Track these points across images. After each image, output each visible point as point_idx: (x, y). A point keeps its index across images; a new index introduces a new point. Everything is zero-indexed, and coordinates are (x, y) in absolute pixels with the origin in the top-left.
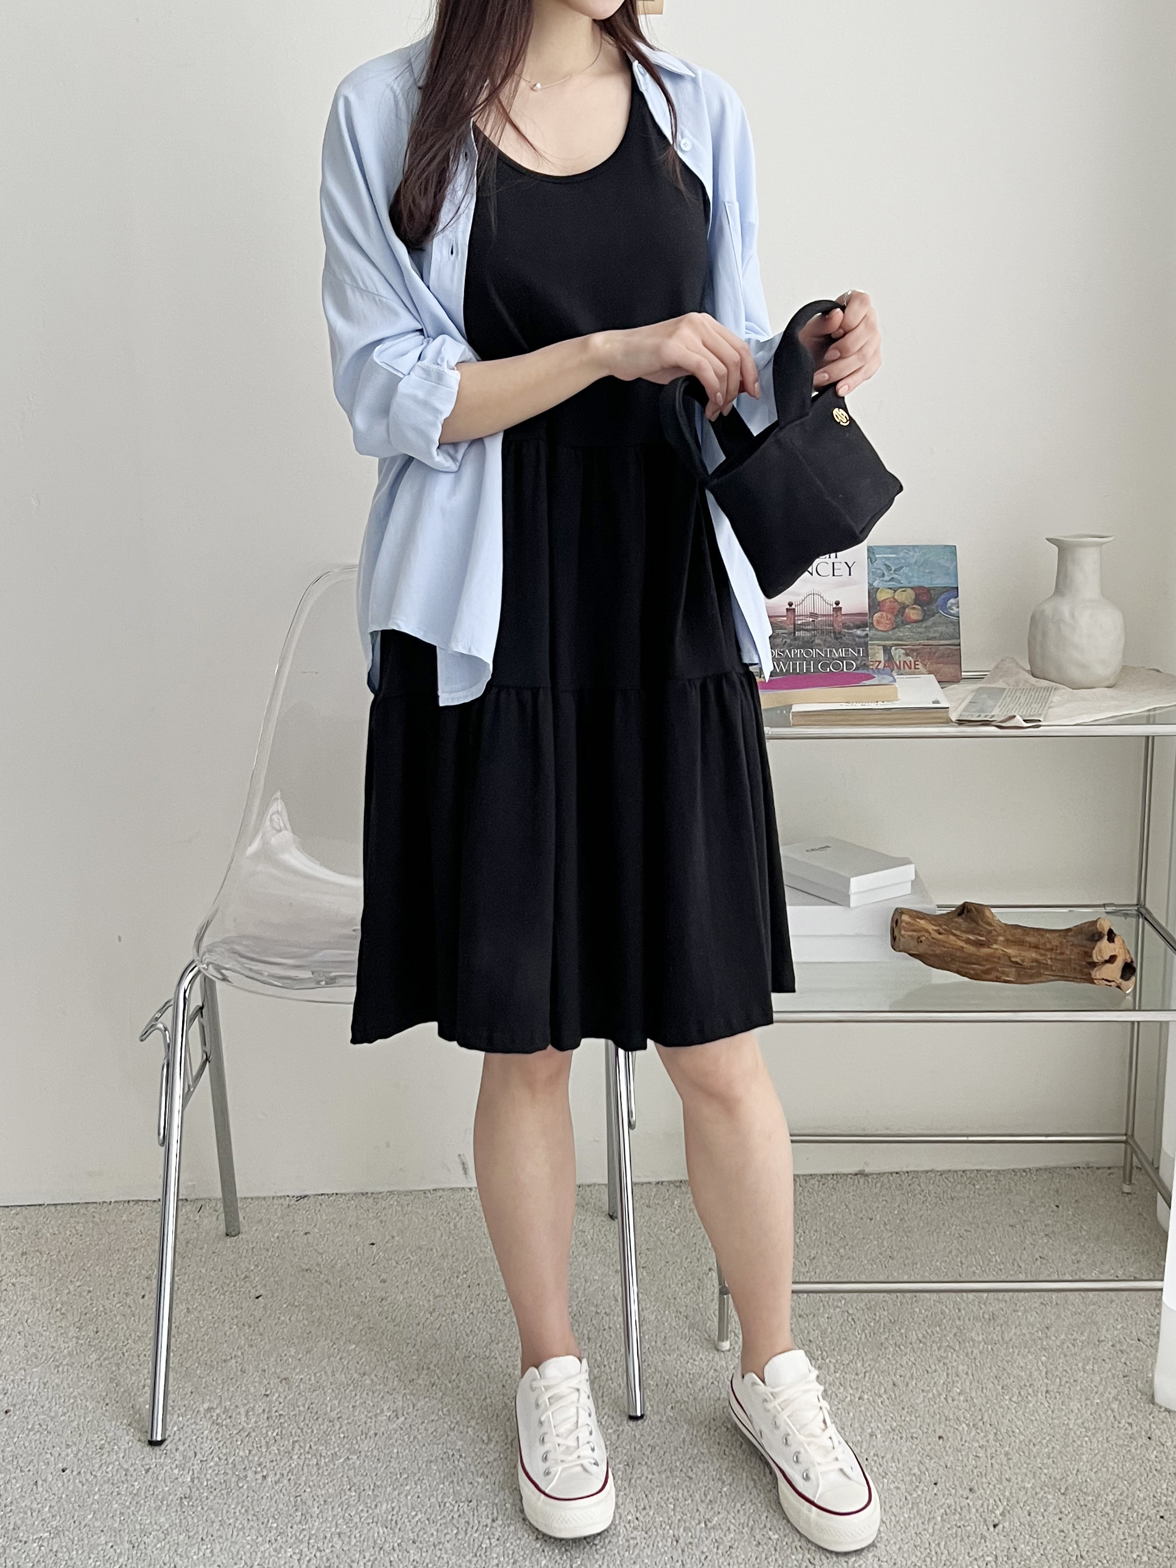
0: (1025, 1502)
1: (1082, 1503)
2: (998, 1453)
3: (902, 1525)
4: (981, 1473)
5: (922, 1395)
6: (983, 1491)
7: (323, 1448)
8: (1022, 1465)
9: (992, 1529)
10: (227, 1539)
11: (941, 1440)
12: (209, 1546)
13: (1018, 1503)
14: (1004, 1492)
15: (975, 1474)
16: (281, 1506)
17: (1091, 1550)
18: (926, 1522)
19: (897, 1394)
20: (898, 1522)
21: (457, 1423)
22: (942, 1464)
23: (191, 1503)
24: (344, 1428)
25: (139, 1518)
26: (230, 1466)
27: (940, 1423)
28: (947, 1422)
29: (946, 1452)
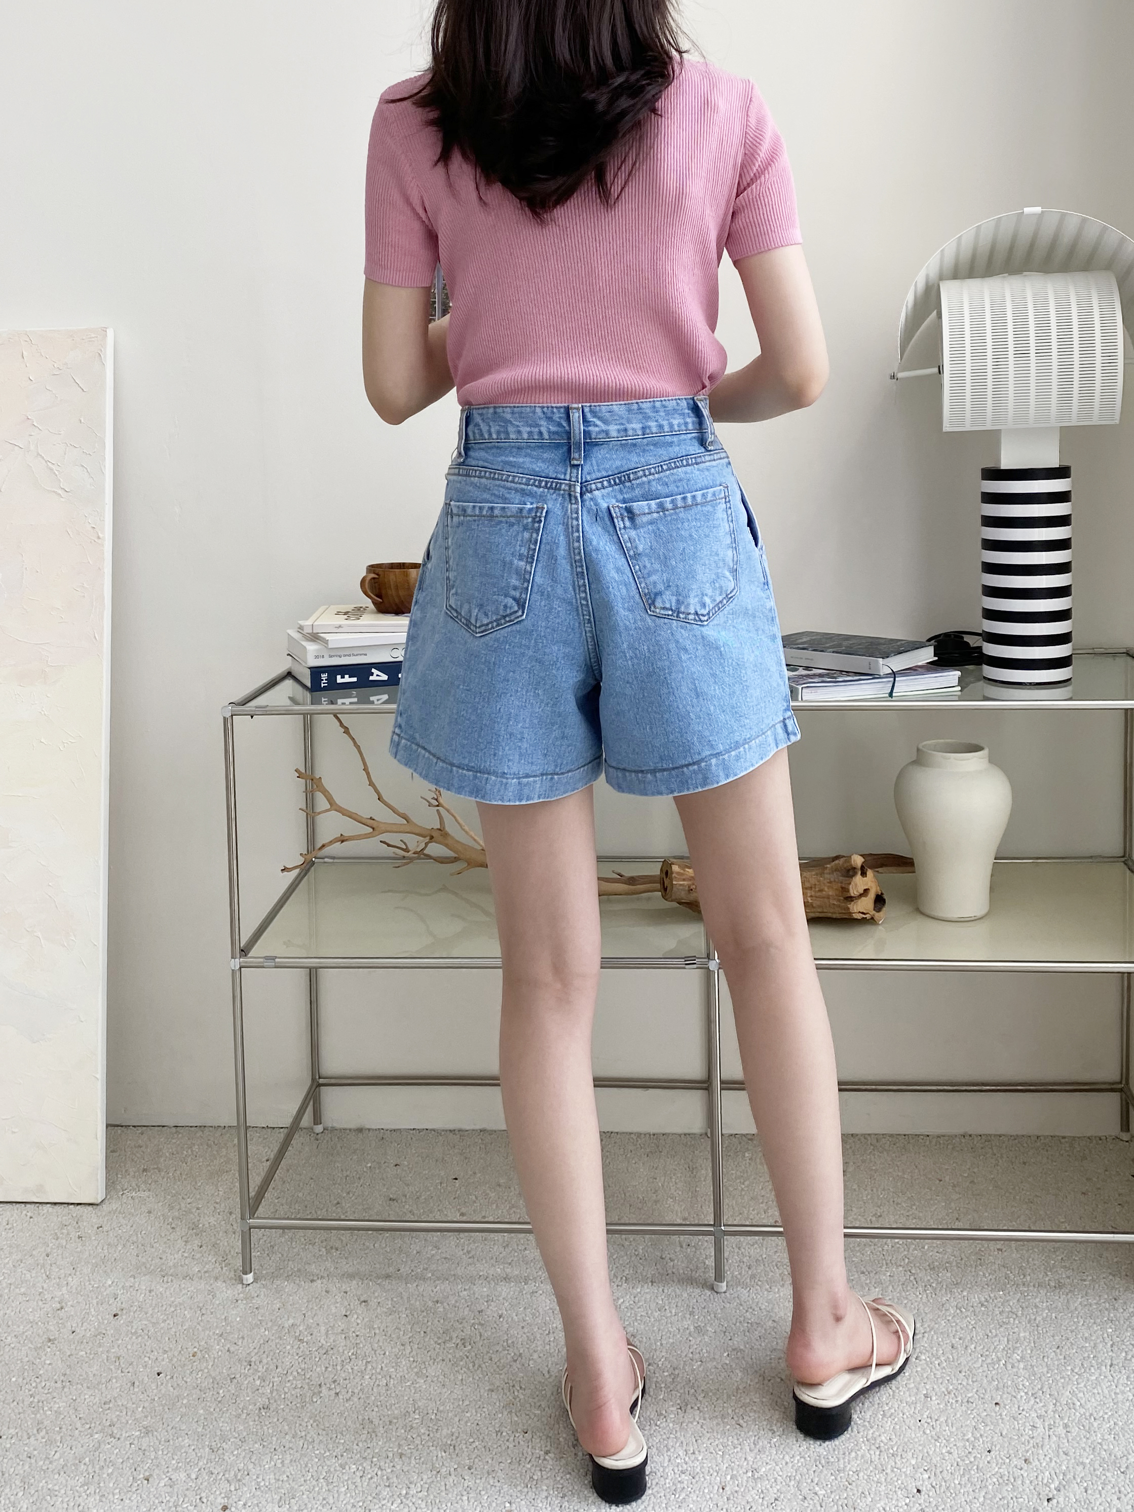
0: (1082, 1477)
2: (1057, 1425)
3: (952, 1491)
4: (1037, 1443)
5: (980, 1360)
6: (1038, 1463)
7: (393, 1370)
8: (1081, 1439)
9: (1046, 1503)
10: (297, 1451)
11: (997, 1408)
12: (280, 1457)
13: (1074, 1478)
14: (1060, 1465)
15: (1031, 1445)
16: (349, 1423)
18: (977, 1491)
19: (956, 1357)
20: (948, 1488)
21: (521, 1354)
22: (997, 1431)
23: (268, 1414)
24: (414, 1353)
25: (221, 1425)
26: (307, 1381)
27: (997, 1389)
28: (1005, 1389)
29: (1003, 1419)
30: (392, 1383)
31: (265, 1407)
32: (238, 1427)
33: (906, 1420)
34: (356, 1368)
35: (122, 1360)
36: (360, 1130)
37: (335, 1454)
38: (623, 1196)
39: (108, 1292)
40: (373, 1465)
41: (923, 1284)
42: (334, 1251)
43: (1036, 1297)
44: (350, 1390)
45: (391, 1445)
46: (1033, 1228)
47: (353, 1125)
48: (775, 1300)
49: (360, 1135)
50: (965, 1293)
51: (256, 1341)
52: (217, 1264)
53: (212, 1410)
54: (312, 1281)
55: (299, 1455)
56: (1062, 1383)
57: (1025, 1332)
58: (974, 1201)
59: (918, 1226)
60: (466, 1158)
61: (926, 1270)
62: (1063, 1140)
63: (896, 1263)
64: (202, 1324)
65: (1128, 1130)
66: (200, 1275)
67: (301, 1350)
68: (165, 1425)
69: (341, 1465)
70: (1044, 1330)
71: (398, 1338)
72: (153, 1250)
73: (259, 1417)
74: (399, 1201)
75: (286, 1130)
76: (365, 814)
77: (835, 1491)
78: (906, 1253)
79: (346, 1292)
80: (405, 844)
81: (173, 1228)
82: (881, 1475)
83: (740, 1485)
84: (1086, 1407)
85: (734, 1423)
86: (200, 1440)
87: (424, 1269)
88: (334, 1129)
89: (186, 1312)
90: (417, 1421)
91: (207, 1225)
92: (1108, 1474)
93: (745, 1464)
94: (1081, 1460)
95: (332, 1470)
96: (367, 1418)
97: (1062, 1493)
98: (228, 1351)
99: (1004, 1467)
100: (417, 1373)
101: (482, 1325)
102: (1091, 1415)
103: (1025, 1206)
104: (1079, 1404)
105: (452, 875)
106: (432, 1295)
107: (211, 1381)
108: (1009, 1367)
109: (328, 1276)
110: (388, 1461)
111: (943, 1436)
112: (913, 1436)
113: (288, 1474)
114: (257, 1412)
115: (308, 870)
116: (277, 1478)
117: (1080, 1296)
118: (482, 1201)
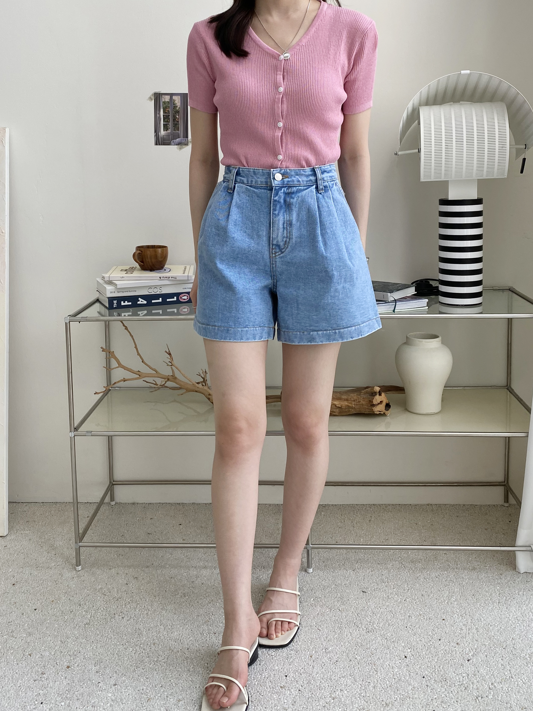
0: (484, 651)
1: (514, 653)
2: (473, 628)
3: (422, 657)
4: (463, 636)
5: (436, 601)
6: (463, 645)
7: (150, 607)
9: (467, 662)
11: (444, 621)
12: (95, 645)
13: (481, 651)
14: (474, 646)
15: (460, 637)
16: (129, 630)
17: (517, 674)
18: (434, 657)
19: (424, 600)
20: (420, 656)
22: (444, 631)
23: (89, 627)
24: (160, 600)
25: (66, 631)
26: (108, 612)
27: (444, 613)
28: (448, 613)
29: (446, 626)
30: (149, 613)
31: (88, 623)
32: (74, 632)
33: (400, 627)
34: (132, 606)
35: (17, 604)
36: (134, 504)
37: (122, 643)
38: (262, 531)
39: (10, 574)
40: (141, 648)
41: (408, 569)
42: (121, 556)
43: (463, 574)
44: (129, 616)
45: (150, 639)
46: (462, 545)
47: (131, 501)
48: (336, 576)
49: (133, 506)
50: (428, 572)
51: (83, 595)
52: (64, 562)
53: (62, 625)
54: (110, 569)
55: (104, 644)
56: (475, 610)
57: (457, 589)
58: (433, 533)
59: (406, 544)
60: (185, 515)
61: (409, 563)
62: (476, 507)
63: (395, 560)
64: (56, 588)
65: (508, 502)
66: (55, 567)
67: (105, 599)
68: (39, 632)
69: (125, 648)
70: (467, 588)
71: (153, 593)
72: (32, 556)
73: (85, 628)
74: (153, 534)
75: (97, 504)
76: (136, 370)
77: (365, 657)
78: (400, 555)
79: (127, 574)
80: (155, 382)
81: (42, 547)
82: (388, 650)
83: (319, 655)
84: (487, 621)
85: (316, 629)
86: (56, 638)
87: (165, 564)
88: (120, 503)
89: (48, 583)
90: (162, 629)
91: (58, 545)
92: (497, 649)
93: (322, 646)
94: (484, 643)
95: (121, 650)
96: (137, 628)
97: (475, 657)
98: (69, 599)
99: (447, 646)
100: (162, 609)
101: (193, 588)
102: (489, 624)
103: (457, 535)
104: (483, 619)
105: (178, 395)
106: (169, 575)
107: (61, 612)
108: (450, 604)
109: (118, 567)
110: (148, 646)
111: (418, 633)
112: (403, 633)
113: (99, 652)
114: (84, 626)
115: (108, 393)
116: (94, 654)
117: (484, 573)
118: (193, 534)
